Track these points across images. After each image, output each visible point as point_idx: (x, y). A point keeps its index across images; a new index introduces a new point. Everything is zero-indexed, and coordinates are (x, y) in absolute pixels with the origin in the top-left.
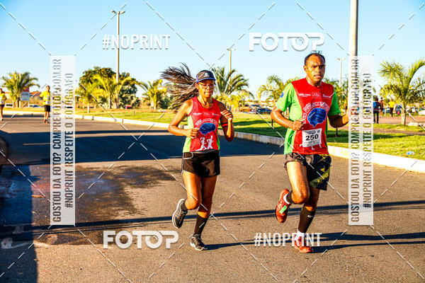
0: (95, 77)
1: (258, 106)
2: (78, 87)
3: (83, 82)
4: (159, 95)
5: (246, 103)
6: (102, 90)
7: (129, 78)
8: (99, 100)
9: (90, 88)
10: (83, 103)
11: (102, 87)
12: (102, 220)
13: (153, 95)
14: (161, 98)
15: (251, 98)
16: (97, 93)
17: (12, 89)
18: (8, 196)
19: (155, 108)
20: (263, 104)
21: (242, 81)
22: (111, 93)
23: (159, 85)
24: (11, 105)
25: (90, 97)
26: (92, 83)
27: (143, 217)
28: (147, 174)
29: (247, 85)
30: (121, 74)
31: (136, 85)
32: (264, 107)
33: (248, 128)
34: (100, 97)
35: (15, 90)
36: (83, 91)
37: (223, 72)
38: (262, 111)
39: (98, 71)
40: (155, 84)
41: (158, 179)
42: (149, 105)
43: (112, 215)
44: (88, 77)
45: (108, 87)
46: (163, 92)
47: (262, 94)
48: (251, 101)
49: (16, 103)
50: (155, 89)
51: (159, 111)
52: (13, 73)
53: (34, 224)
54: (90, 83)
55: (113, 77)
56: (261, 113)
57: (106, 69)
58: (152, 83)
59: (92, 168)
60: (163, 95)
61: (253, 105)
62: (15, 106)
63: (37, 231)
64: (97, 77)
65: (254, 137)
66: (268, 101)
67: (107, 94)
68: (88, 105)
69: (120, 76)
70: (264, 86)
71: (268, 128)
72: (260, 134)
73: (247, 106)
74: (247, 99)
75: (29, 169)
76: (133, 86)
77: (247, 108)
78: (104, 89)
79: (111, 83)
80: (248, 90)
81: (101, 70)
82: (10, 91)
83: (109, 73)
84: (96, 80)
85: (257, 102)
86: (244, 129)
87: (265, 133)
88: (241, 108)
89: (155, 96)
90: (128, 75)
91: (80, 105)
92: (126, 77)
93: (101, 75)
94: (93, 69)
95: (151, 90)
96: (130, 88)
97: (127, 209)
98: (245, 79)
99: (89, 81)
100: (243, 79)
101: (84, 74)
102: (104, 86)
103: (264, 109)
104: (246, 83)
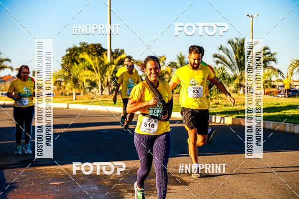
0: (81, 56)
3: (67, 63)
5: (273, 83)
6: (90, 71)
7: (123, 56)
8: (86, 85)
10: (67, 89)
11: (89, 68)
16: (85, 76)
21: (267, 56)
22: (102, 74)
26: (78, 63)
29: (274, 60)
30: (113, 51)
34: (87, 80)
37: (242, 45)
39: (85, 48)
44: (73, 56)
45: (98, 68)
46: (167, 72)
54: (75, 63)
55: (104, 55)
56: (293, 96)
57: (95, 45)
60: (167, 76)
65: (287, 128)
67: (96, 76)
68: (74, 91)
69: (112, 53)
70: (298, 61)
72: (295, 124)
73: (274, 86)
77: (275, 89)
78: (93, 70)
79: (102, 62)
80: (276, 67)
81: (88, 47)
83: (99, 51)
84: (83, 59)
86: (273, 117)
88: (267, 90)
90: (122, 52)
92: (120, 54)
93: (89, 53)
98: (272, 52)
99: (74, 61)
100: (268, 53)
104: (272, 57)
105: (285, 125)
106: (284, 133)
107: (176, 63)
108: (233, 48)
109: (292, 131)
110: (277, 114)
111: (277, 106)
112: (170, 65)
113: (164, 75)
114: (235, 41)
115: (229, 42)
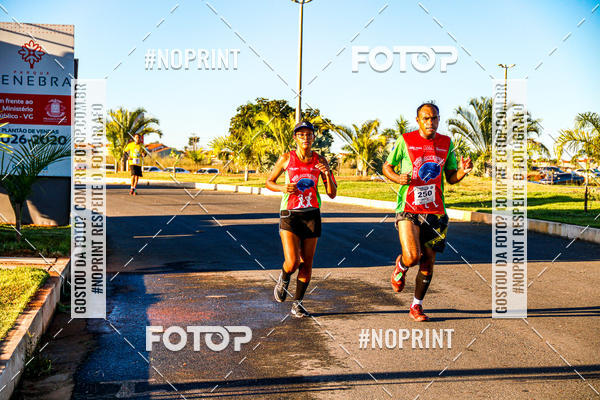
0: (258, 118)
1: (556, 170)
2: (229, 134)
3: (237, 127)
4: (372, 149)
5: (533, 164)
6: (269, 140)
7: (319, 119)
8: (264, 159)
9: (250, 136)
10: (236, 164)
11: (269, 135)
12: (273, 375)
13: (361, 149)
14: (375, 154)
15: (544, 156)
16: (263, 146)
17: (115, 139)
18: (107, 329)
19: (365, 173)
20: (566, 165)
22: (286, 145)
23: (373, 131)
24: (113, 168)
25: (249, 153)
26: (253, 128)
27: (347, 371)
28: (352, 293)
29: (536, 131)
30: (304, 111)
31: (330, 132)
32: (569, 171)
33: (539, 210)
34: (266, 152)
35: (120, 141)
36: (236, 143)
37: (490, 107)
38: (564, 179)
39: (264, 106)
40: (367, 129)
41: (373, 303)
42: (355, 167)
43: (290, 367)
44: (246, 118)
45: (282, 135)
46: (380, 144)
47: (565, 147)
48: (544, 161)
49: (121, 162)
50: (365, 139)
51: (373, 177)
52: (116, 110)
53: (152, 381)
54: (249, 128)
55: (291, 117)
56: (563, 183)
57: (278, 103)
58: (360, 128)
59: (254, 281)
60: (380, 149)
61: (548, 169)
62: (118, 169)
63: (157, 393)
64: (263, 117)
65: (551, 228)
66: (575, 161)
67: (279, 148)
68: (246, 167)
69: (302, 115)
70: (570, 133)
71: (578, 212)
72: (563, 222)
73: (535, 169)
74: (535, 156)
75: (142, 282)
76: (325, 133)
77: (536, 173)
78: (274, 139)
79: (286, 127)
80: (538, 140)
81: (268, 104)
82: (112, 143)
83: (283, 110)
84: (260, 122)
85: (555, 162)
87: (570, 219)
89: (365, 151)
90: (317, 113)
91: (232, 167)
92: (314, 116)
93: (269, 114)
94: (255, 103)
95: (359, 140)
96: (320, 136)
97: (316, 357)
98: (533, 118)
99: (247, 124)
100: (528, 120)
101: (239, 112)
102: (275, 135)
103: (569, 176)
104: (534, 126)
105: (547, 225)
106: (546, 235)
107: (394, 132)
108: (477, 111)
109: (557, 232)
110: (537, 207)
111: (538, 197)
112: (384, 134)
113: (376, 147)
114: (480, 102)
115: (472, 103)
